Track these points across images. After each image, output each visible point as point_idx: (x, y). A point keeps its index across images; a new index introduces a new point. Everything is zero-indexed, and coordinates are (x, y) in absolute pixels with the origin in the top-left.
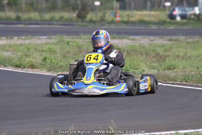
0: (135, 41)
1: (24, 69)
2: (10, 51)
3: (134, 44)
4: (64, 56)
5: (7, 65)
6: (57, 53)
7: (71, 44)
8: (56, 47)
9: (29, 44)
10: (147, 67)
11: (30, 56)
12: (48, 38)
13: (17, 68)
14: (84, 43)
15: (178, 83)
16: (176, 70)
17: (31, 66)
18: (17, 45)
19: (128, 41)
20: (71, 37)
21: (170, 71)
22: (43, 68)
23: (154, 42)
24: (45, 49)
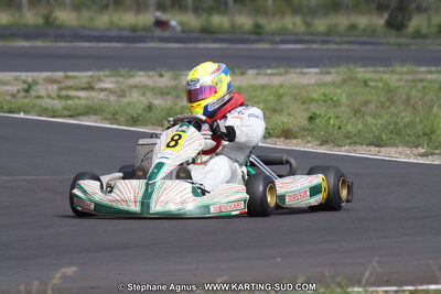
4: (356, 112)
6: (340, 104)
7: (372, 84)
8: (339, 91)
11: (282, 110)
12: (322, 73)
14: (402, 83)
17: (283, 132)
18: (254, 88)
20: (371, 69)
22: (309, 138)
24: (314, 96)
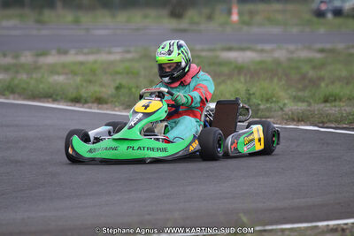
0: (264, 54)
1: (86, 106)
2: (63, 74)
3: (263, 59)
5: (59, 98)
9: (95, 62)
10: (290, 98)
13: (73, 104)
15: (345, 126)
16: (337, 103)
21: (328, 105)
23: (295, 56)
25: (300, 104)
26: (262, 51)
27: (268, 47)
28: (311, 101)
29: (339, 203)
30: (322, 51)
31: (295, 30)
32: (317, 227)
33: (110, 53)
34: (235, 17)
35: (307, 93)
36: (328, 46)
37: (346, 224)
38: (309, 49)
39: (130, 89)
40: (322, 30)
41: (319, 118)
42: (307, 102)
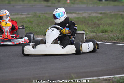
0: (79, 15)
3: (79, 16)
10: (89, 31)
15: (109, 41)
16: (107, 33)
19: (76, 15)
21: (103, 33)
23: (91, 15)
25: (93, 33)
26: (79, 14)
27: (81, 12)
28: (97, 32)
29: (108, 70)
30: (101, 14)
31: (91, 6)
32: (99, 79)
33: (22, 15)
34: (68, 1)
35: (95, 29)
36: (103, 12)
37: (110, 78)
38: (96, 13)
39: (30, 28)
40: (101, 6)
41: (100, 38)
42: (95, 32)
